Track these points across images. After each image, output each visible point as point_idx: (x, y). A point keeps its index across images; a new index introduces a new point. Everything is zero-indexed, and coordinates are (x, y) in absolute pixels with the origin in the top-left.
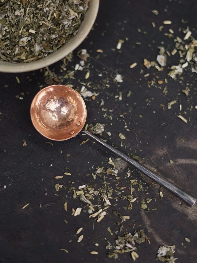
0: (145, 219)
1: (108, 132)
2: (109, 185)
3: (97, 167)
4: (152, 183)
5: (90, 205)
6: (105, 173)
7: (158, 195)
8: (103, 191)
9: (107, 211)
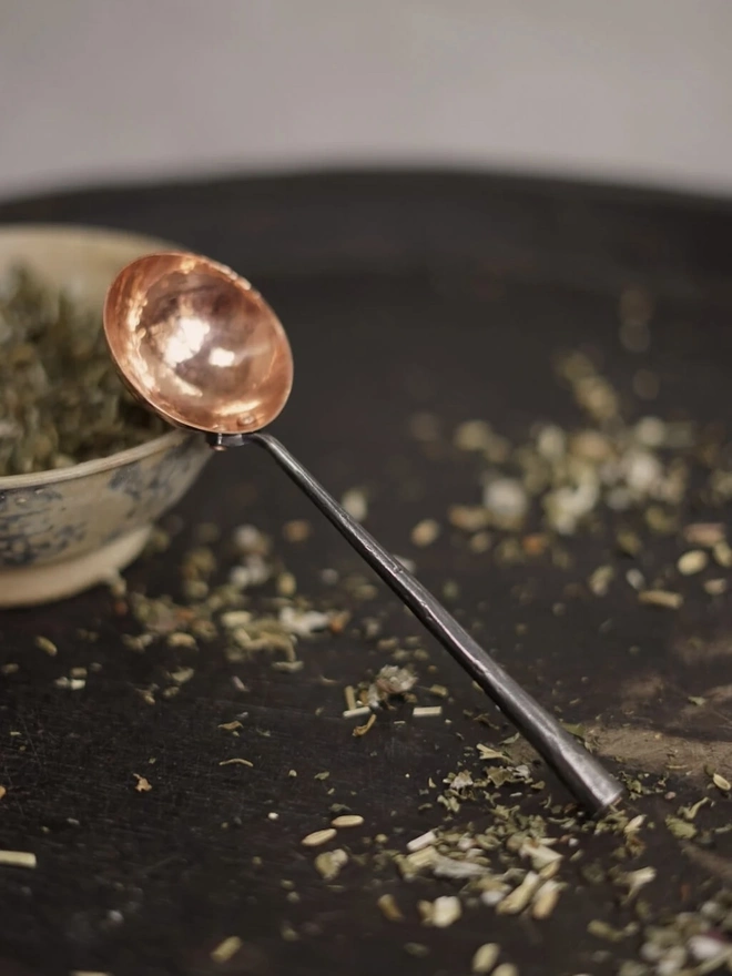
0: (711, 861)
1: (430, 686)
2: (519, 812)
3: (446, 777)
4: (669, 769)
5: (479, 878)
6: (484, 784)
7: (711, 789)
8: (506, 830)
9: (558, 877)
